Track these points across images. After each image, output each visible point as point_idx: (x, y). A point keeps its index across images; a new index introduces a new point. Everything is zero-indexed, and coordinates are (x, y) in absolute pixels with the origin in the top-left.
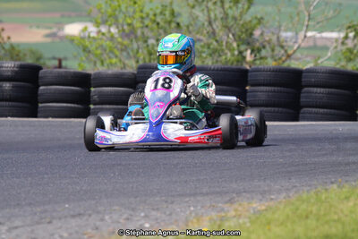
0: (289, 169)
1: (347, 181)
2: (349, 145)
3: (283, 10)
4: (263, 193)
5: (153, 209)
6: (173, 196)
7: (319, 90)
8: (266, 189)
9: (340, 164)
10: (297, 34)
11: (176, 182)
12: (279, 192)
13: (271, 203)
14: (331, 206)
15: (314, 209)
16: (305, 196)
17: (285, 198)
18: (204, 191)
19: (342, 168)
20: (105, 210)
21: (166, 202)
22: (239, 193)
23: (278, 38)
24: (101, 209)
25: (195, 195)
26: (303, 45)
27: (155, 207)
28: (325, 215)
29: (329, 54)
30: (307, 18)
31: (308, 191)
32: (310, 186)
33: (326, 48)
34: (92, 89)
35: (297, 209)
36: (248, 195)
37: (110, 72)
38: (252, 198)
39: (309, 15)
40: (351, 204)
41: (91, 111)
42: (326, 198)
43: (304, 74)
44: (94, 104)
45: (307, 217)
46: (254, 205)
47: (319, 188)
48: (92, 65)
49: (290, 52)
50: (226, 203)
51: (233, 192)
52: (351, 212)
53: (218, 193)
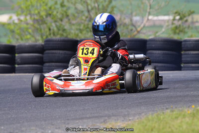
0: (140, 101)
1: (176, 108)
2: (177, 86)
3: (133, 3)
4: (124, 116)
5: (56, 128)
6: (68, 119)
7: (157, 52)
8: (126, 113)
9: (172, 97)
10: (143, 17)
11: (70, 111)
12: (134, 115)
13: (130, 122)
14: (166, 123)
15: (156, 125)
16: (150, 117)
17: (138, 119)
18: (88, 116)
19: (173, 99)
20: (26, 130)
21: (65, 123)
22: (109, 116)
23: (131, 20)
24: (24, 129)
25: (82, 118)
26: (147, 24)
27: (58, 127)
28: (163, 129)
29: (163, 30)
30: (149, 8)
31: (152, 114)
32: (153, 111)
33: (161, 26)
34: (17, 55)
35: (146, 125)
36: (115, 118)
37: (27, 44)
38: (118, 120)
39: (150, 6)
40: (179, 121)
41: (16, 69)
42: (163, 118)
43: (148, 43)
44: (18, 64)
45: (152, 130)
46: (119, 124)
47: (159, 112)
48: (15, 40)
49: (139, 29)
50: (101, 123)
51: (106, 116)
52: (179, 126)
53: (96, 117)
